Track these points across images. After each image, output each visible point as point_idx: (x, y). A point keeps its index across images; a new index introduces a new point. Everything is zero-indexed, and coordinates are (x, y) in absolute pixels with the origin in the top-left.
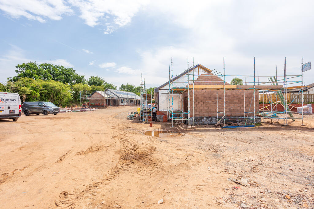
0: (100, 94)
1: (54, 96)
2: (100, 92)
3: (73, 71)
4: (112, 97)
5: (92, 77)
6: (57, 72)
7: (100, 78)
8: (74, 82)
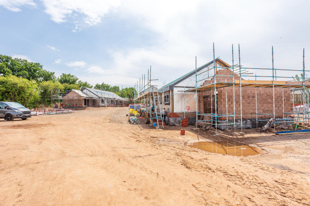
0: (77, 94)
1: (15, 95)
2: (76, 91)
3: (40, 66)
4: (91, 96)
5: (63, 74)
6: (18, 66)
7: (73, 76)
8: (41, 79)
